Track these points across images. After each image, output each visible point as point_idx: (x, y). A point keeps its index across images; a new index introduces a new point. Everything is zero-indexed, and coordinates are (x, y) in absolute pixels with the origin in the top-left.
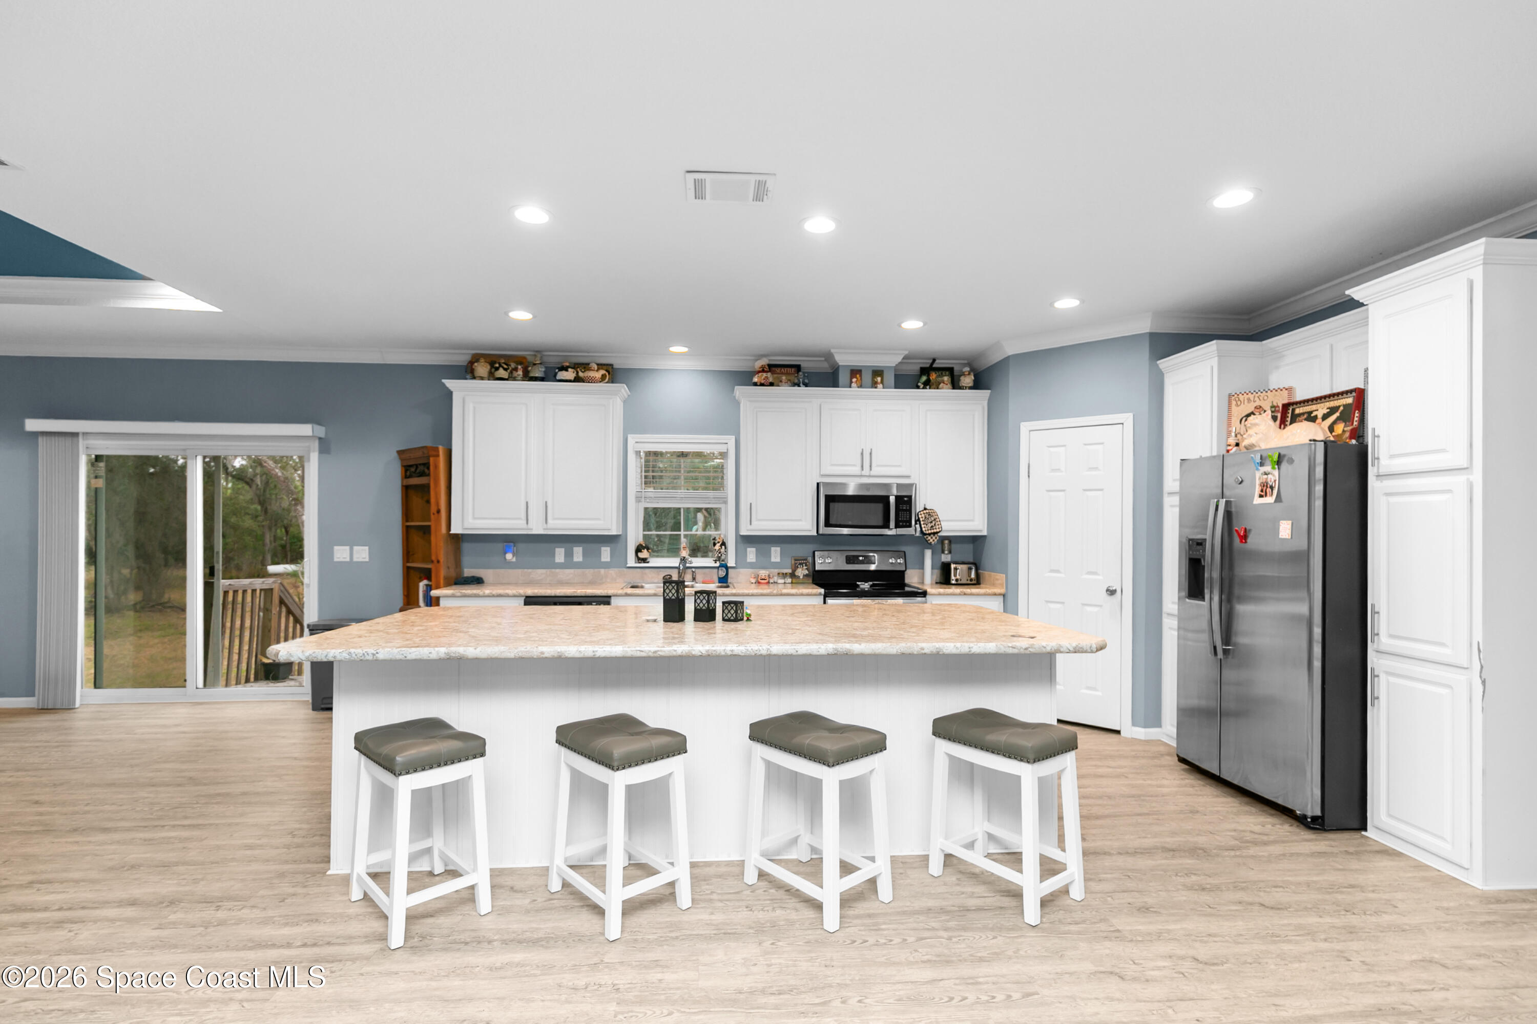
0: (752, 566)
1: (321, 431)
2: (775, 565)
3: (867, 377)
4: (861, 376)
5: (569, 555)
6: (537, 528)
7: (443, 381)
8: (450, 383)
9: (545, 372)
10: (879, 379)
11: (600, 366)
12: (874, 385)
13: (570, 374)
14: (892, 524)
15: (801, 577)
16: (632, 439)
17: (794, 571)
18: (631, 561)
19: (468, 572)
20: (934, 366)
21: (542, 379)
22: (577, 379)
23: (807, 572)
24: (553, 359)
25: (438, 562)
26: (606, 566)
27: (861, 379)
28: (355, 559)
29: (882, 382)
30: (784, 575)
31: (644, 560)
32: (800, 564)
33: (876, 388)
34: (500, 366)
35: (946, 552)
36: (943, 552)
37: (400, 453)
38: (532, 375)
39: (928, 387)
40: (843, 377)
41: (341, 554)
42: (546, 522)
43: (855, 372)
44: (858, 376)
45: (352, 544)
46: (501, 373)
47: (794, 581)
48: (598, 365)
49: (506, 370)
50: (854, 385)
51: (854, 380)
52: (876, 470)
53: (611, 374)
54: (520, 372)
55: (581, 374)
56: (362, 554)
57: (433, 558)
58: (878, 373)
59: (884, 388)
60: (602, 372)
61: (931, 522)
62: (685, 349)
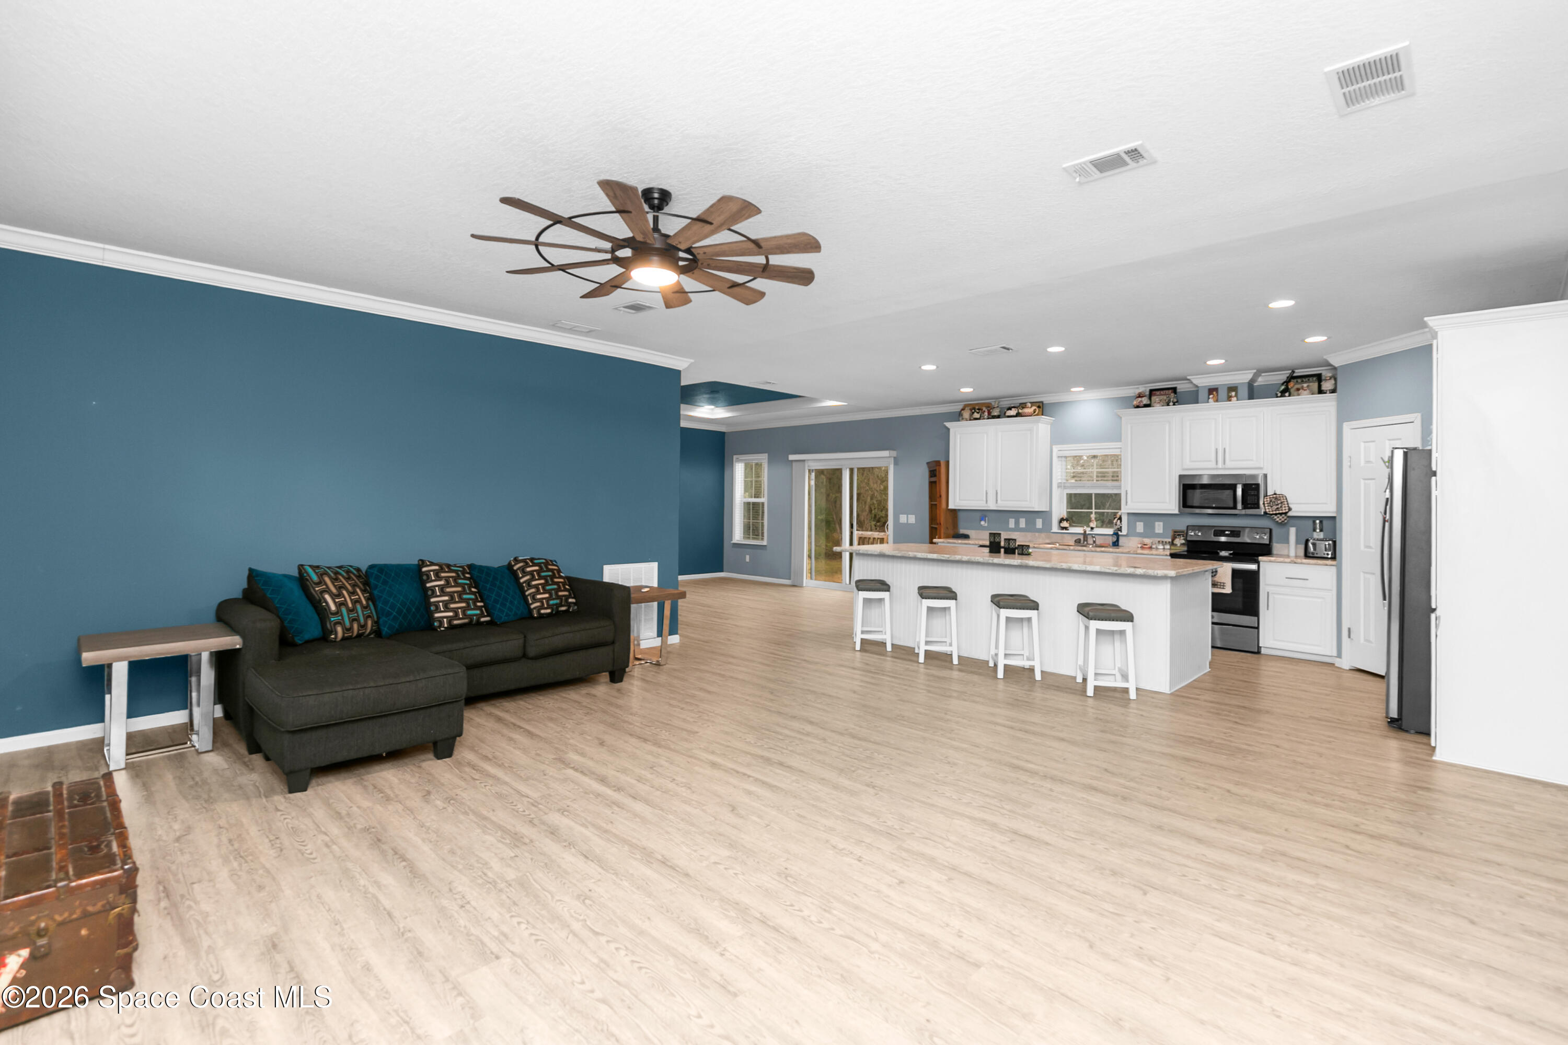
0: (1140, 535)
1: (894, 453)
2: (1158, 535)
3: (1223, 393)
4: (1217, 392)
5: (1017, 523)
6: (992, 506)
7: (945, 423)
8: (948, 424)
9: (1000, 412)
10: (1233, 394)
11: (1033, 404)
12: (1229, 398)
13: (1013, 412)
14: (1239, 506)
15: (1179, 545)
16: (1055, 449)
17: (1173, 540)
18: (1055, 528)
19: (962, 531)
20: (1295, 375)
21: (998, 417)
22: (1018, 415)
23: (1183, 542)
24: (1005, 403)
25: (940, 524)
26: (1039, 531)
27: (1217, 395)
28: (909, 522)
29: (1236, 396)
30: (1163, 543)
31: (1066, 528)
32: (1178, 535)
33: (1230, 401)
34: (975, 411)
35: (1318, 531)
36: (1314, 530)
37: (928, 463)
38: (993, 414)
39: (1287, 394)
40: (1203, 394)
41: (903, 519)
42: (997, 503)
43: (1212, 391)
44: (1214, 393)
45: (907, 513)
46: (976, 415)
47: (1172, 548)
48: (1031, 403)
49: (978, 413)
50: (1210, 400)
51: (1211, 396)
52: (1229, 464)
53: (1041, 408)
54: (986, 414)
55: (1020, 411)
56: (912, 519)
57: (938, 522)
58: (1232, 389)
59: (1237, 400)
60: (1034, 408)
61: (1278, 505)
62: (1082, 389)
